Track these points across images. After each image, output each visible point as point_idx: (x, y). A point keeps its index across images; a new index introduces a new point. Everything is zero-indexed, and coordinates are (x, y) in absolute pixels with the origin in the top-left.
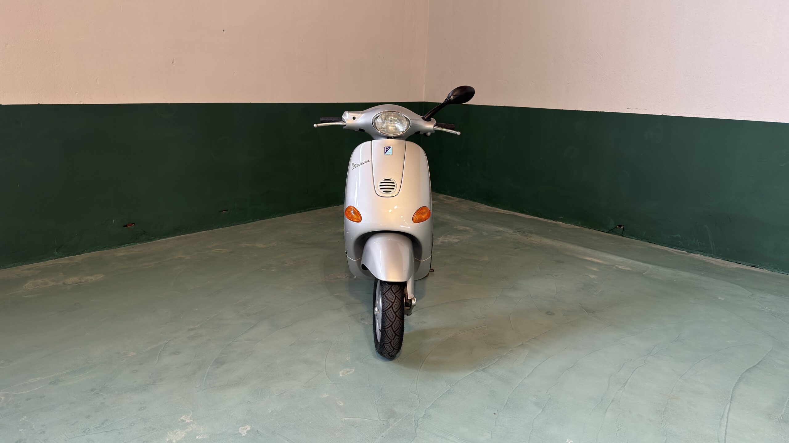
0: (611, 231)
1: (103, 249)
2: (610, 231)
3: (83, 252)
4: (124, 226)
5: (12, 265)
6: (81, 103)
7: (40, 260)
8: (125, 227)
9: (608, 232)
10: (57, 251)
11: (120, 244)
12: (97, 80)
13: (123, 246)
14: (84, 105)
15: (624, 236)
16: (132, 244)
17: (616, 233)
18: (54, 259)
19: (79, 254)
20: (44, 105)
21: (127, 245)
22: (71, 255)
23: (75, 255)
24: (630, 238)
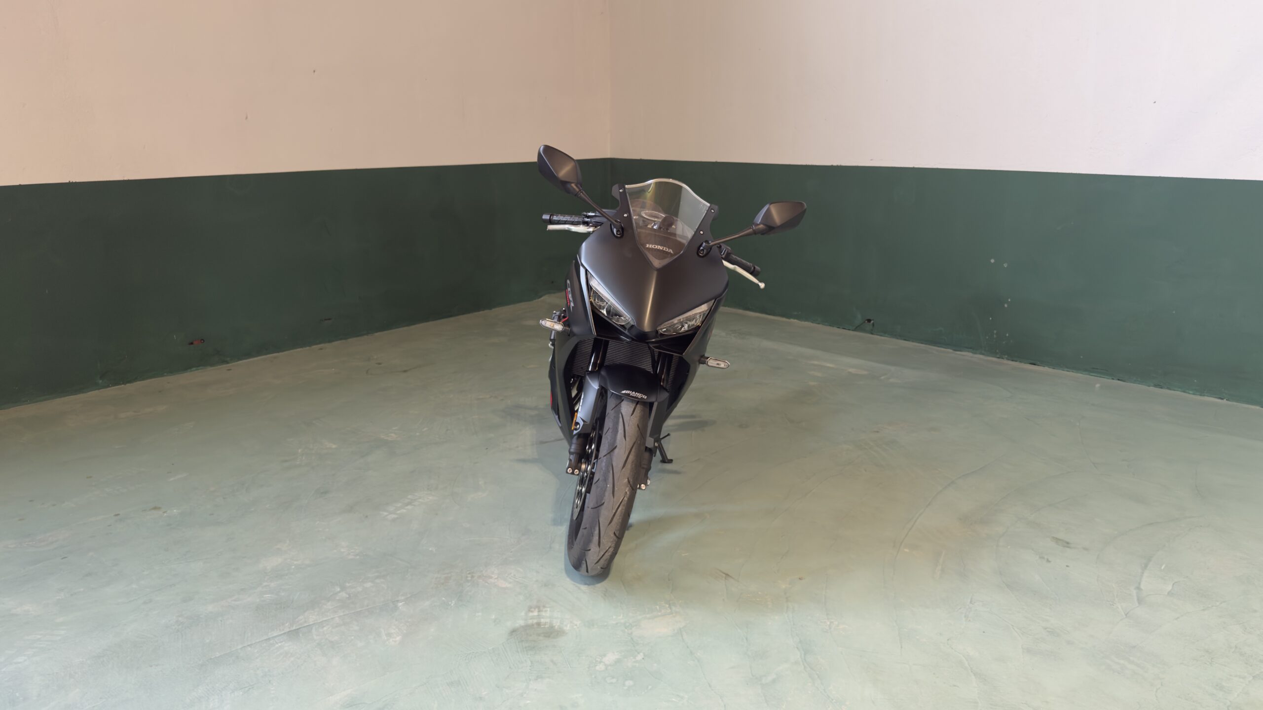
0: (857, 329)
1: (162, 375)
3: (136, 380)
5: (43, 398)
6: (126, 179)
7: (81, 391)
8: (191, 345)
9: (854, 330)
10: (101, 379)
11: (185, 368)
13: (189, 370)
14: (129, 181)
15: (874, 333)
16: (201, 367)
17: (864, 331)
18: (99, 389)
19: (130, 382)
20: (76, 183)
22: (120, 384)
23: (125, 384)
24: (881, 336)
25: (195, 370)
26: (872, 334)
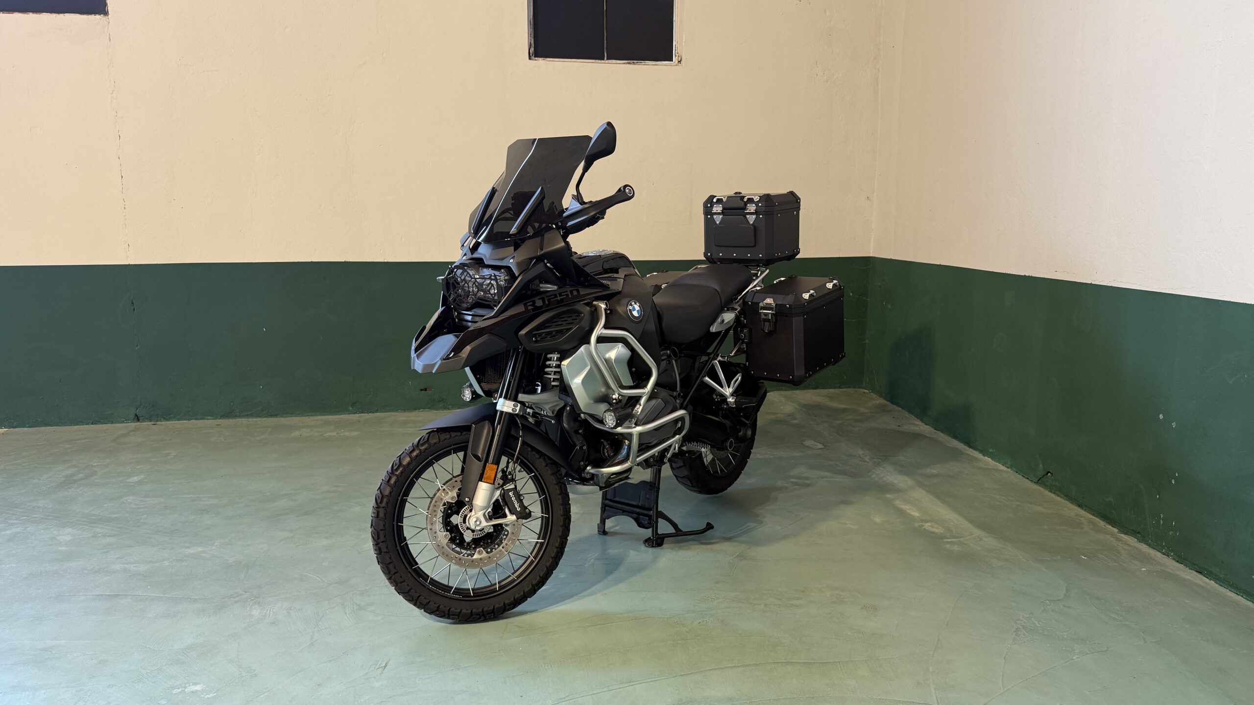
0: (1040, 482)
1: (397, 411)
2: (1039, 480)
3: (377, 411)
4: (421, 390)
5: (310, 414)
6: (386, 261)
7: (336, 413)
8: (423, 392)
9: (1037, 483)
10: (352, 407)
11: (415, 409)
12: (402, 238)
13: (417, 411)
14: (388, 262)
15: (1053, 491)
16: (427, 410)
17: (1044, 485)
18: (349, 414)
19: (373, 413)
20: (349, 262)
21: (422, 410)
22: (365, 413)
23: (368, 413)
24: (1058, 496)
25: (423, 411)
26: (1051, 492)
